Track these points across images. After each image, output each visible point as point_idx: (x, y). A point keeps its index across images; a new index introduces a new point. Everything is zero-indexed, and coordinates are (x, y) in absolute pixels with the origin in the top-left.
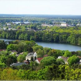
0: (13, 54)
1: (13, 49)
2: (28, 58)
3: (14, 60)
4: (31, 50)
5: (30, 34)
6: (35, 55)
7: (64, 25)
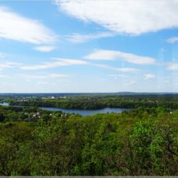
0: (26, 114)
1: (26, 111)
2: (34, 115)
3: (27, 117)
4: (36, 112)
5: (35, 103)
6: (38, 113)
7: (53, 98)
